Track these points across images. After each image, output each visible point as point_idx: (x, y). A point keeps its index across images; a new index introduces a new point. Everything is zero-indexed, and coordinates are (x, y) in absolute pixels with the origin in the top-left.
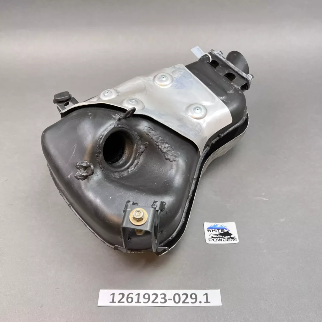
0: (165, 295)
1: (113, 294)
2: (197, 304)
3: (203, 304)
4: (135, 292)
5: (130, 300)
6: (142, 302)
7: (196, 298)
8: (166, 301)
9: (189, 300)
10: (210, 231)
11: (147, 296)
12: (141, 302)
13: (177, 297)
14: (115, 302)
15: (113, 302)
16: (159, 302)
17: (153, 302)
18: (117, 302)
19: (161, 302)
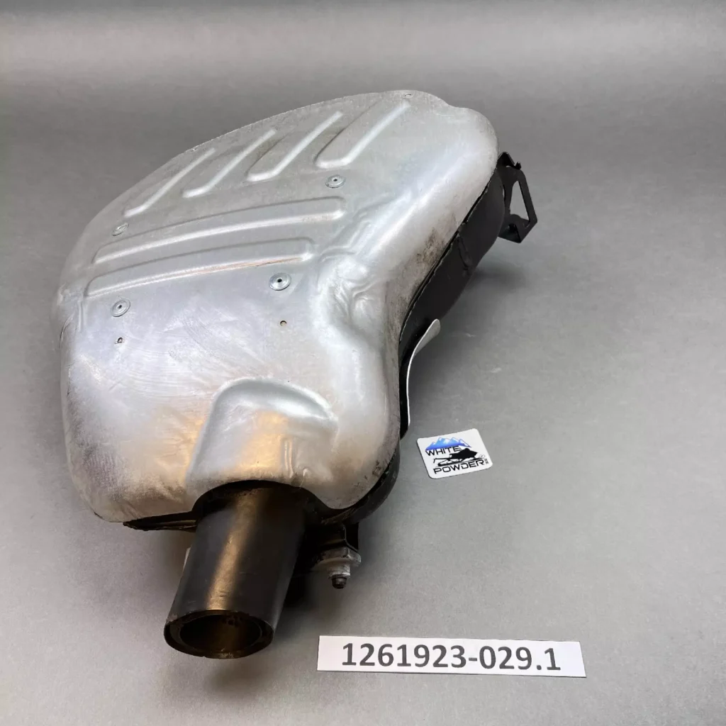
0: (462, 650)
1: (350, 646)
2: (532, 671)
3: (545, 672)
4: (397, 642)
5: (386, 659)
6: (413, 665)
7: (529, 658)
8: (463, 663)
9: (513, 661)
10: (433, 454)
11: (422, 652)
12: (409, 665)
13: (487, 654)
14: (355, 664)
15: (350, 662)
16: (450, 666)
17: (436, 664)
18: (358, 664)
19: (453, 665)
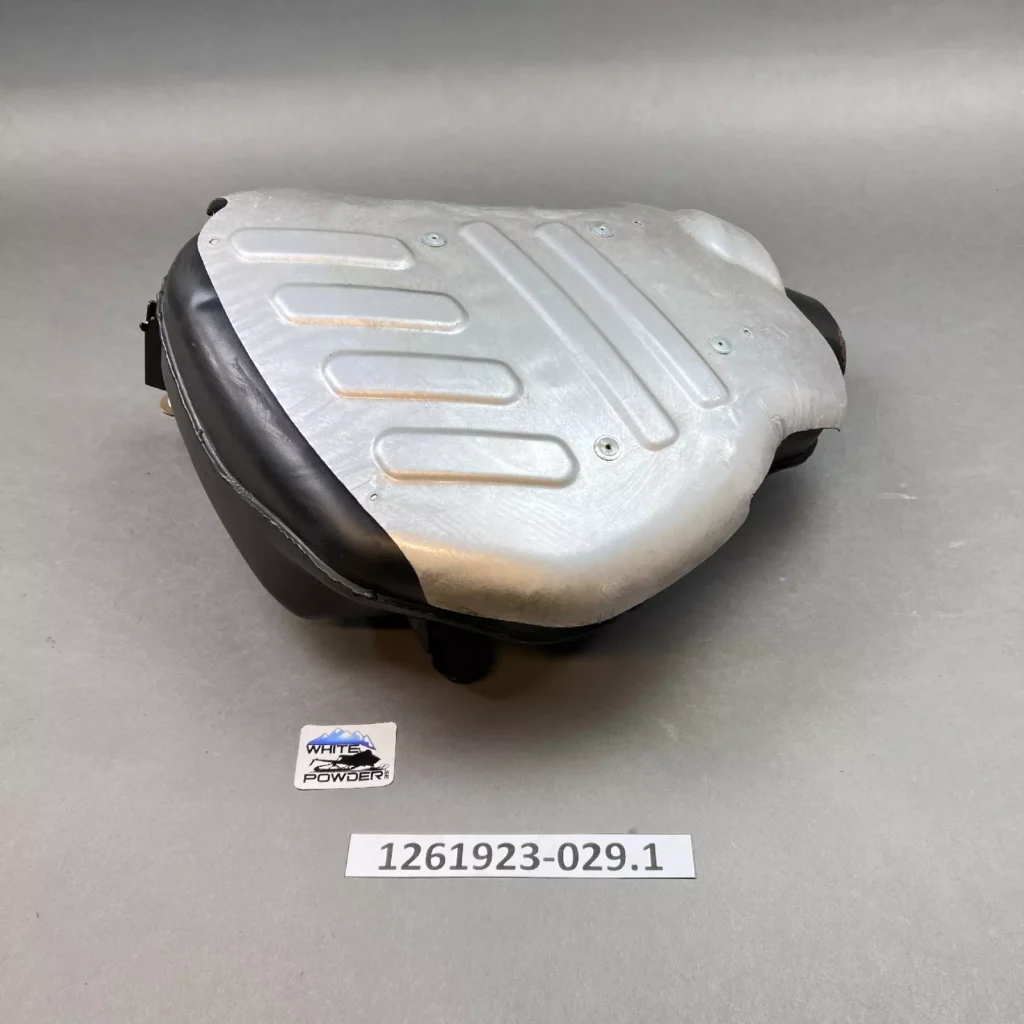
0: (535, 848)
1: (390, 846)
2: (626, 872)
3: (642, 873)
4: (452, 839)
5: (435, 861)
6: (470, 867)
7: (622, 857)
8: (536, 863)
9: (602, 860)
10: (316, 752)
11: (483, 851)
12: (466, 868)
13: (568, 852)
14: (394, 868)
15: (388, 866)
16: (518, 868)
17: (501, 866)
18: (399, 866)
19: (523, 867)
